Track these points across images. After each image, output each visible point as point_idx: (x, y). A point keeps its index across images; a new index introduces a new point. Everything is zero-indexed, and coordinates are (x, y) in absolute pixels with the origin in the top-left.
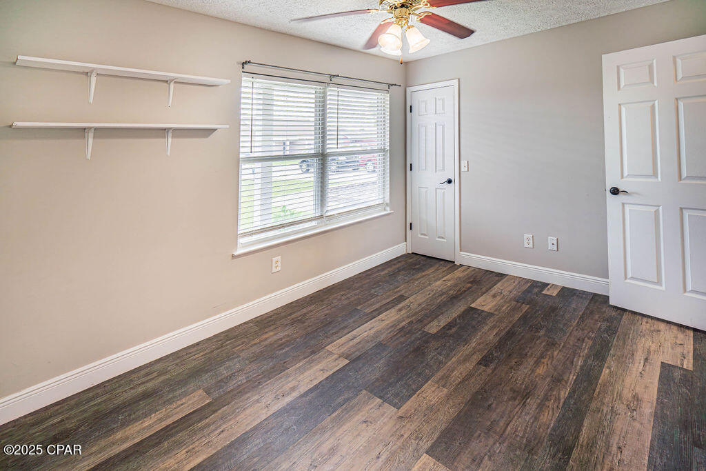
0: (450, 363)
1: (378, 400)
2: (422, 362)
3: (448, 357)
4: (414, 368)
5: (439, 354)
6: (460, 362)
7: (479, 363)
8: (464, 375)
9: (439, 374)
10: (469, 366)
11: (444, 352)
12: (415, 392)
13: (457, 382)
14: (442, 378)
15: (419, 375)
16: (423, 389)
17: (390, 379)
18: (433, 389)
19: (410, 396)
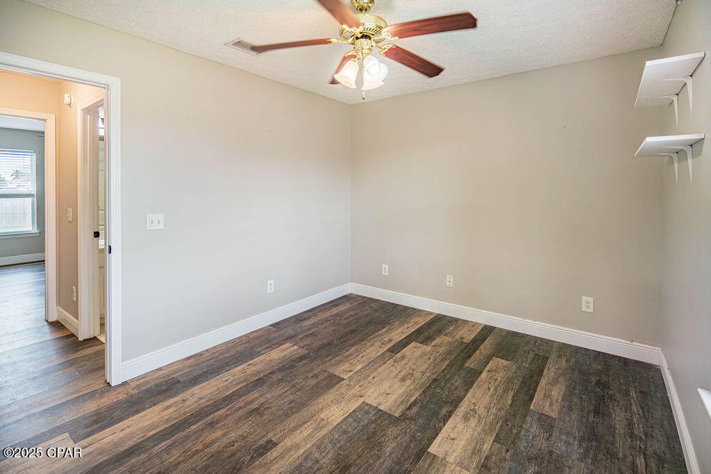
0: (308, 446)
1: (382, 408)
2: (340, 448)
3: (307, 456)
4: (350, 440)
5: (317, 461)
6: (296, 447)
7: (275, 444)
8: (299, 431)
9: (324, 432)
10: (288, 442)
11: (310, 464)
12: (350, 415)
13: (308, 424)
14: (322, 427)
15: (345, 432)
16: (343, 417)
17: (375, 428)
18: (333, 417)
19: (354, 411)
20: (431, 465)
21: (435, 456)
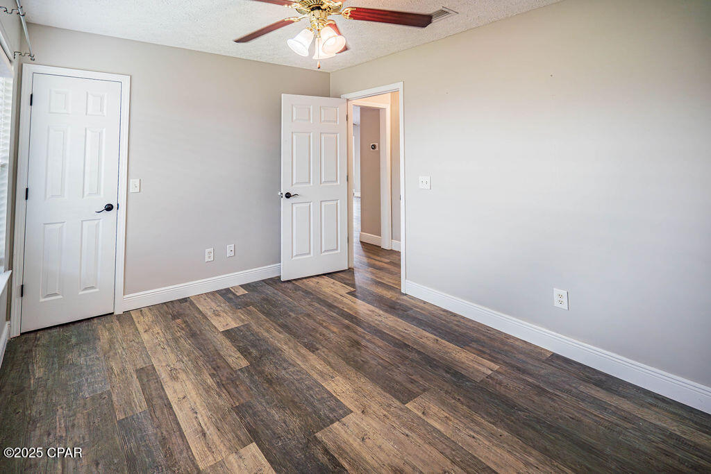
0: (303, 366)
1: (337, 424)
2: (292, 383)
4: (298, 390)
9: (316, 377)
12: (333, 396)
13: (330, 369)
14: (322, 376)
15: (310, 389)
16: (331, 391)
18: (333, 384)
19: (337, 400)
20: (237, 437)
21: (245, 446)
